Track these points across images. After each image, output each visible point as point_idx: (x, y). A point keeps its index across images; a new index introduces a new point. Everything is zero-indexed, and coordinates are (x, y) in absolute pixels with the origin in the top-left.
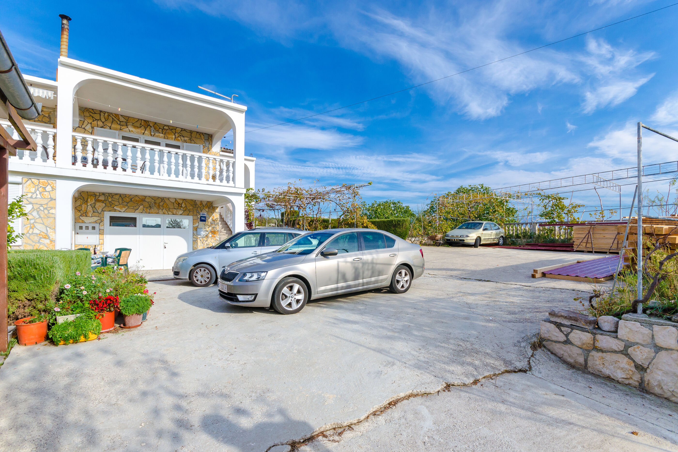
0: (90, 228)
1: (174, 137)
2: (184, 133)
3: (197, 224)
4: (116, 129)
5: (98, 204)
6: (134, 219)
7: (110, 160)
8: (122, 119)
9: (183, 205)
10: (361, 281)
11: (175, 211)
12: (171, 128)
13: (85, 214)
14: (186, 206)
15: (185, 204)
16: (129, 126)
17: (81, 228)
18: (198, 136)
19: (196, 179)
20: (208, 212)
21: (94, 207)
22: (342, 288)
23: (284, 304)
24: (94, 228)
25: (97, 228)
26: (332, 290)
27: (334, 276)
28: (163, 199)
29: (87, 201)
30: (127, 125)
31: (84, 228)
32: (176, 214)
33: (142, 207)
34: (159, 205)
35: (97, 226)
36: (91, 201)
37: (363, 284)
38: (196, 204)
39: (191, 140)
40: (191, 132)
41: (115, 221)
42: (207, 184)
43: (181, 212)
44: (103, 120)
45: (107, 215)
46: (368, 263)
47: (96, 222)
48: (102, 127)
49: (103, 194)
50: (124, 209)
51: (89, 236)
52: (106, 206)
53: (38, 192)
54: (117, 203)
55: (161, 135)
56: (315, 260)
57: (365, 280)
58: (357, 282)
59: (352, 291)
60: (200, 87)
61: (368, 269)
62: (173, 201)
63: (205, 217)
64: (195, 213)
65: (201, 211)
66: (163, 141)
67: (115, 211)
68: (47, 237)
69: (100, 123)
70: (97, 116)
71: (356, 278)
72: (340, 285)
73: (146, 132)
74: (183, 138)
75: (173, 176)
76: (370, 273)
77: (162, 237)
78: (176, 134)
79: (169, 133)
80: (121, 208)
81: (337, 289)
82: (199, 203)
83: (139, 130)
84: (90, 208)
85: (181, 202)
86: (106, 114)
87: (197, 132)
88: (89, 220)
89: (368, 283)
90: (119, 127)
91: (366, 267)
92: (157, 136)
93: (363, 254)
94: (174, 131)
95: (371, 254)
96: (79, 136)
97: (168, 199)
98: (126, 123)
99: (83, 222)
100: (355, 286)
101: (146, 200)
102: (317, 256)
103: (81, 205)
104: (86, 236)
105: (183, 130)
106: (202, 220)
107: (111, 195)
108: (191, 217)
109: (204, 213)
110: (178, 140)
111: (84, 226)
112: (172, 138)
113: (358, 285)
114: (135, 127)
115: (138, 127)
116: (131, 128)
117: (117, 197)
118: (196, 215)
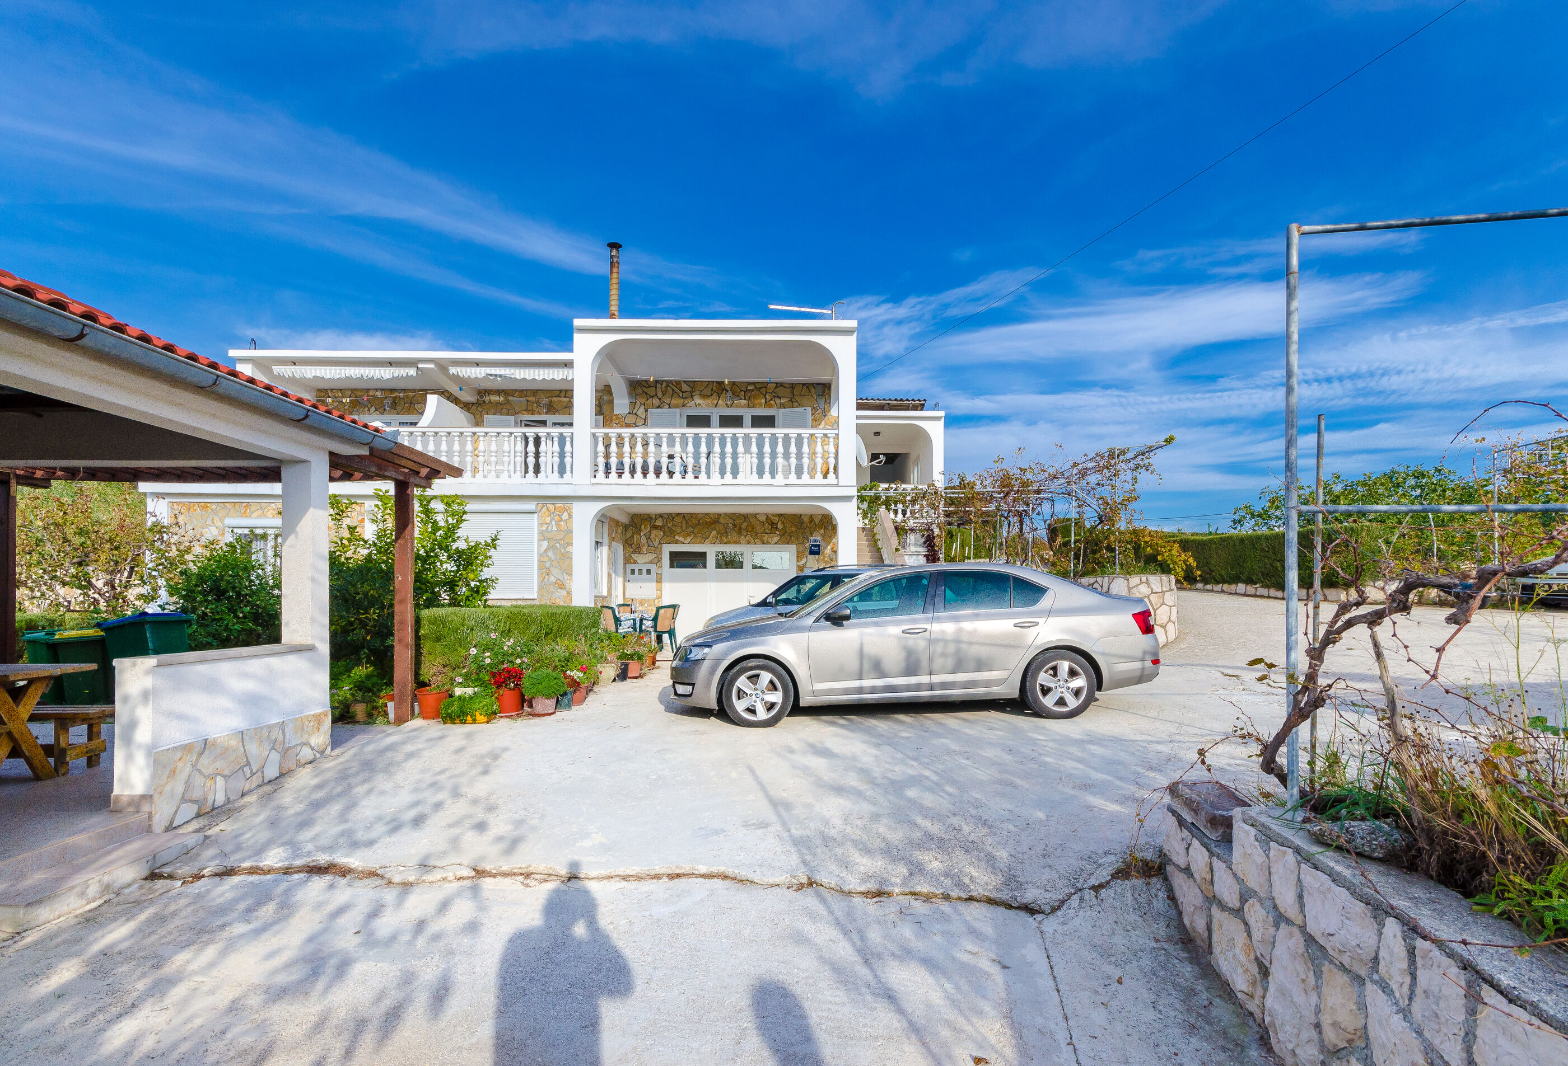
0: (644, 572)
1: (763, 401)
2: (781, 391)
3: (804, 561)
4: (677, 406)
5: (655, 532)
6: (703, 555)
7: (652, 462)
8: (685, 388)
9: (780, 526)
10: (924, 679)
11: (766, 537)
12: (758, 386)
13: (638, 550)
14: (785, 527)
15: (783, 523)
16: (695, 398)
17: (633, 572)
18: (805, 391)
19: (767, 478)
20: (823, 536)
21: (649, 538)
22: (874, 690)
23: (740, 706)
24: (649, 572)
25: (653, 572)
26: (847, 691)
27: (854, 665)
28: (746, 517)
29: (640, 530)
30: (692, 396)
31: (636, 572)
32: (768, 543)
33: (714, 533)
34: (740, 528)
35: (652, 567)
36: (645, 529)
37: (931, 687)
38: (802, 522)
39: (793, 402)
40: (793, 386)
41: (679, 560)
42: (786, 485)
43: (776, 539)
44: (660, 395)
45: (667, 549)
46: (946, 641)
47: (651, 562)
48: (658, 407)
49: (661, 516)
50: (689, 539)
51: (644, 585)
52: (664, 534)
53: (553, 523)
54: (679, 530)
55: (744, 402)
56: (810, 629)
57: (936, 679)
58: (913, 680)
59: (901, 698)
60: (772, 307)
61: (944, 655)
62: (763, 519)
63: (818, 546)
64: (801, 539)
65: (812, 534)
66: (747, 414)
67: (677, 542)
68: (562, 587)
69: (656, 401)
70: (651, 391)
71: (911, 668)
72: (867, 683)
73: (720, 402)
74: (778, 401)
75: (728, 478)
76: (950, 662)
77: (745, 585)
78: (767, 396)
79: (755, 397)
80: (685, 537)
81: (860, 690)
82: (806, 519)
83: (709, 401)
84: (643, 540)
85: (776, 519)
86: (664, 384)
87: (804, 384)
88: (642, 560)
89: (944, 685)
90: (681, 401)
91: (939, 648)
92: (738, 406)
93: (932, 620)
94: (763, 391)
95: (956, 619)
96: (601, 432)
97: (755, 515)
98: (692, 392)
99: (635, 562)
100: (908, 688)
101: (721, 521)
102: (817, 620)
103: (632, 537)
104: (639, 584)
105: (779, 385)
106: (812, 553)
107: (671, 517)
108: (793, 548)
109: (817, 537)
110: (771, 406)
111: (636, 568)
112: (761, 405)
113: (918, 687)
114: (704, 396)
115: (708, 396)
116: (698, 400)
117: (679, 520)
118: (803, 543)
